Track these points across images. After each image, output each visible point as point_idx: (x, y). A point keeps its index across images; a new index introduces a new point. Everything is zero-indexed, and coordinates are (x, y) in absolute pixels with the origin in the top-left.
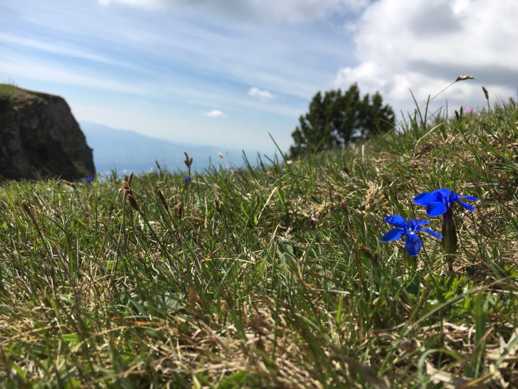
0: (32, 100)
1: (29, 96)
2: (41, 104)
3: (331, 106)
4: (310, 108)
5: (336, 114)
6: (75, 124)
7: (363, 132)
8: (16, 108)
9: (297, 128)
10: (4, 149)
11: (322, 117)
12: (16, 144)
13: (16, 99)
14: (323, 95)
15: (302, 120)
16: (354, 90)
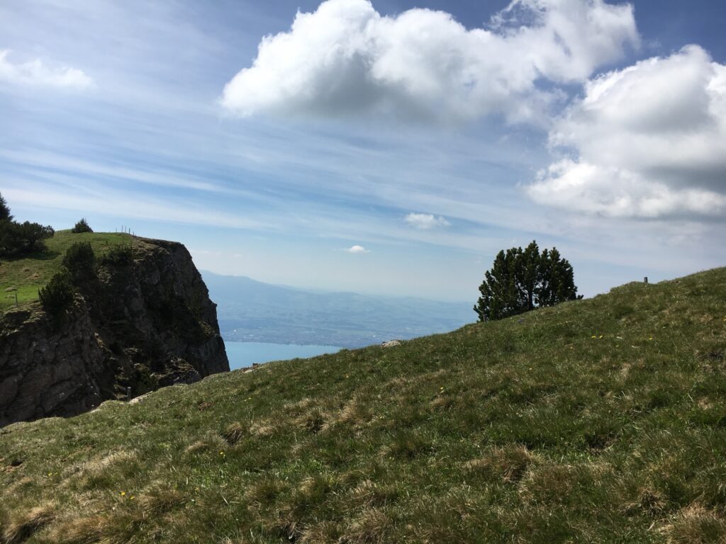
0: (152, 250)
1: (148, 246)
2: (161, 255)
3: (513, 263)
4: (495, 265)
5: (518, 269)
6: (196, 275)
7: (544, 284)
8: (136, 261)
9: (484, 282)
10: (126, 310)
11: (506, 271)
12: (138, 304)
13: (136, 250)
14: (506, 253)
15: (488, 275)
16: (533, 247)
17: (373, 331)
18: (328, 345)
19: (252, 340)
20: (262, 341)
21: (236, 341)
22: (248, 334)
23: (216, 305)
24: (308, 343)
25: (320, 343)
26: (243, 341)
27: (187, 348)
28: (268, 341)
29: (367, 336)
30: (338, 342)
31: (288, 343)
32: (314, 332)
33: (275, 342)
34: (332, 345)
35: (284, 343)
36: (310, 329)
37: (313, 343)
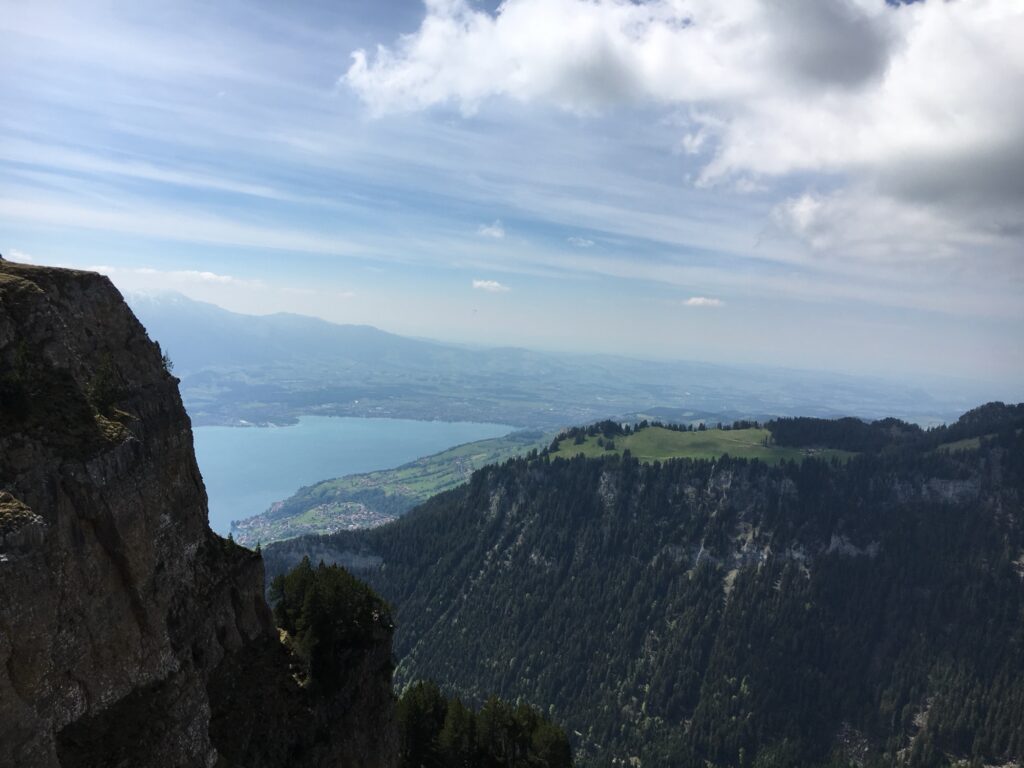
17: (550, 402)
18: (486, 421)
19: (381, 415)
20: (394, 417)
21: (358, 416)
22: (374, 407)
23: (178, 380)
24: (458, 419)
25: (475, 419)
26: (367, 417)
27: (61, 465)
28: (403, 417)
29: (542, 409)
30: (501, 418)
31: (431, 419)
32: (466, 403)
33: (413, 418)
34: (492, 422)
35: (425, 419)
36: (460, 400)
37: (466, 419)
